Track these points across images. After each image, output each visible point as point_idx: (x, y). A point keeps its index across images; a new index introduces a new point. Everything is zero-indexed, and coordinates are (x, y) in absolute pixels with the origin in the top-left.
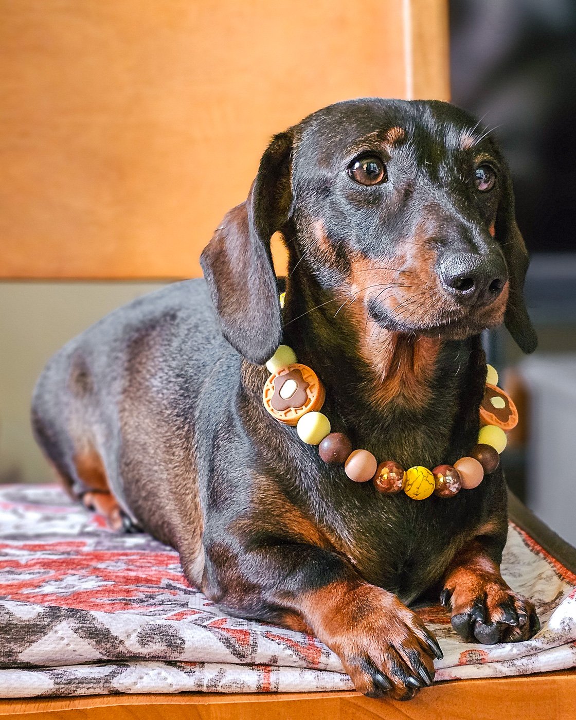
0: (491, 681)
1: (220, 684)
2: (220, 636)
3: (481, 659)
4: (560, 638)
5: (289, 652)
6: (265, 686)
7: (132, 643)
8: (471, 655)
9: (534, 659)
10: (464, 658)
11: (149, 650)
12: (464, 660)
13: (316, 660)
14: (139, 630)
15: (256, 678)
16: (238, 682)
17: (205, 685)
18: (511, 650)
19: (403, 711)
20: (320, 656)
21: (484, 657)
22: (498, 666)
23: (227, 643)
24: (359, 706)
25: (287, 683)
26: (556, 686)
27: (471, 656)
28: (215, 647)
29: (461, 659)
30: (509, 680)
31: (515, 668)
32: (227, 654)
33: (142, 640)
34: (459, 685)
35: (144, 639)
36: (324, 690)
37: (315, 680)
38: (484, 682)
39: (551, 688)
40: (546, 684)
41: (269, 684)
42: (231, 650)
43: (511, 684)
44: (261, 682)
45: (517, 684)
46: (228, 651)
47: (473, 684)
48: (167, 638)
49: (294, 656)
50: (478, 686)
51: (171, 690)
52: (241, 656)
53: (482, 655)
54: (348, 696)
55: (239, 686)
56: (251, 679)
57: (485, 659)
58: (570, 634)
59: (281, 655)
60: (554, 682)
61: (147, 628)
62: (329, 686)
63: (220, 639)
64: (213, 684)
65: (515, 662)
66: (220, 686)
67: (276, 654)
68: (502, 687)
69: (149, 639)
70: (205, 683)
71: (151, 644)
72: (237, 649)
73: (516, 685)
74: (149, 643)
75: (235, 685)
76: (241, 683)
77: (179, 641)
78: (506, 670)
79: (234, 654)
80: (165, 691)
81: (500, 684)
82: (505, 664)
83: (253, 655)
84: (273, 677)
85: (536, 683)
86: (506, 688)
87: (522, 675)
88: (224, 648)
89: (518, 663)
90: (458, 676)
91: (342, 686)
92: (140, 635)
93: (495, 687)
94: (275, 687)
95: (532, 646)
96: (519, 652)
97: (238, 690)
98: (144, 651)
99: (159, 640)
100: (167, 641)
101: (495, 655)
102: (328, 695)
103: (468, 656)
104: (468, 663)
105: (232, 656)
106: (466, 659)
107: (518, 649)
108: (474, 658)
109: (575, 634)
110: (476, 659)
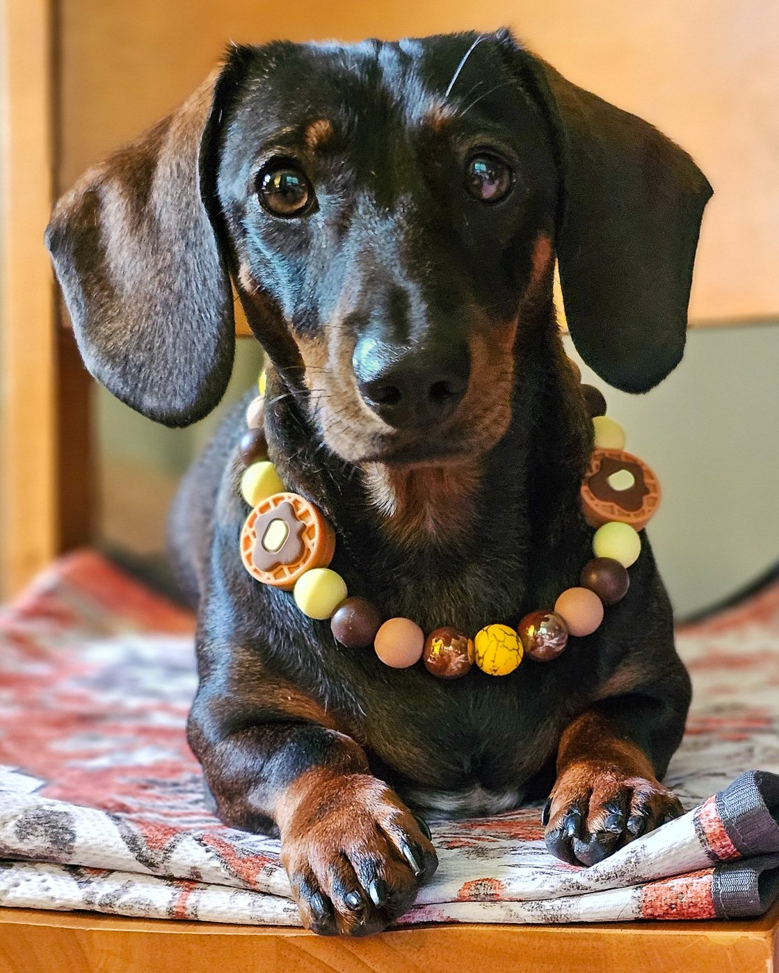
0: (501, 929)
1: (118, 903)
2: (126, 833)
3: (493, 895)
4: (619, 874)
5: (216, 863)
6: (178, 910)
7: (7, 834)
8: (478, 886)
9: (572, 901)
10: (466, 890)
11: (31, 847)
12: (466, 893)
13: (252, 877)
14: (20, 817)
15: (170, 897)
16: (142, 902)
17: (97, 902)
18: (542, 885)
19: (369, 964)
20: (258, 872)
21: (497, 892)
22: (516, 907)
23: (132, 842)
24: (304, 951)
25: (209, 908)
26: (601, 944)
27: (478, 889)
28: (115, 849)
29: (462, 891)
30: (529, 929)
31: (539, 913)
32: (130, 860)
33: (21, 831)
34: (452, 931)
35: (24, 830)
36: (262, 923)
37: (249, 908)
38: (491, 928)
39: (593, 947)
40: (586, 939)
41: (184, 908)
42: (136, 854)
43: (533, 935)
44: (174, 904)
45: (540, 936)
46: (132, 856)
47: (473, 930)
48: (55, 830)
49: (223, 871)
50: (480, 935)
51: (52, 906)
52: (150, 864)
53: (495, 889)
54: (288, 935)
55: (143, 907)
56: (160, 897)
57: (498, 895)
58: (635, 871)
59: (204, 866)
60: (598, 938)
61: (31, 814)
62: (268, 918)
63: (124, 837)
64: (108, 901)
65: (545, 903)
66: (117, 905)
67: (197, 864)
68: (516, 939)
69: (30, 830)
70: (98, 899)
71: (31, 837)
72: (144, 854)
73: (540, 938)
74: (29, 837)
75: (138, 906)
76: (147, 903)
77: (68, 837)
78: (525, 913)
79: (140, 861)
80: (45, 906)
81: (514, 933)
82: (528, 906)
83: (165, 864)
84: (192, 898)
85: (570, 938)
86: (524, 940)
87: (550, 924)
88: (127, 851)
89: (547, 905)
90: (454, 916)
91: (285, 919)
92: (19, 824)
93: (506, 938)
94: (192, 913)
95: (573, 882)
96: (551, 889)
97: (142, 914)
98: (24, 847)
99: (43, 833)
100: (53, 836)
101: (515, 891)
102: (265, 931)
103: (473, 888)
104: (472, 898)
105: (138, 863)
106: (471, 892)
107: (551, 884)
108: (482, 892)
109: (646, 871)
110: (484, 894)
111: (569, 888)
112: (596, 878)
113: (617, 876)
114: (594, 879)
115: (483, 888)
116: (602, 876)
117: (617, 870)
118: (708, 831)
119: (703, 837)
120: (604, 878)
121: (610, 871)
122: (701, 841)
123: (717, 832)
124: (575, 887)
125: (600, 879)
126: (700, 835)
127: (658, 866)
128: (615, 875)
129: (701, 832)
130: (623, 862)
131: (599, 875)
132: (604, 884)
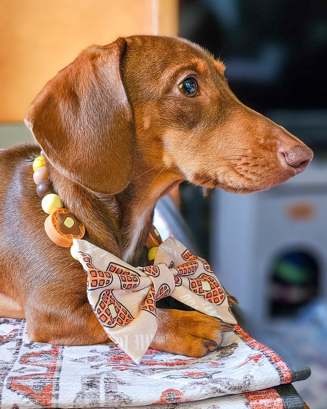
3: (178, 398)
5: (27, 400)
8: (170, 394)
10: (164, 397)
13: (48, 402)
18: (201, 391)
20: (51, 399)
21: (180, 396)
27: (170, 396)
49: (31, 403)
53: (178, 395)
59: (21, 403)
67: (16, 403)
95: (218, 389)
96: (206, 393)
101: (189, 395)
103: (168, 396)
106: (166, 398)
107: (206, 390)
108: (172, 397)
109: (252, 388)
110: (173, 398)
111: (215, 391)
112: (229, 388)
113: (239, 389)
114: (228, 388)
115: (172, 395)
116: (232, 387)
117: (240, 386)
118: (285, 376)
119: (282, 378)
120: (233, 388)
121: (236, 386)
122: (281, 380)
123: (289, 377)
124: (218, 391)
125: (231, 388)
126: (281, 377)
127: (258, 387)
128: (238, 388)
129: (282, 375)
130: (242, 382)
131: (231, 386)
132: (232, 391)
